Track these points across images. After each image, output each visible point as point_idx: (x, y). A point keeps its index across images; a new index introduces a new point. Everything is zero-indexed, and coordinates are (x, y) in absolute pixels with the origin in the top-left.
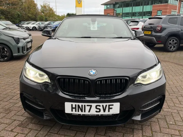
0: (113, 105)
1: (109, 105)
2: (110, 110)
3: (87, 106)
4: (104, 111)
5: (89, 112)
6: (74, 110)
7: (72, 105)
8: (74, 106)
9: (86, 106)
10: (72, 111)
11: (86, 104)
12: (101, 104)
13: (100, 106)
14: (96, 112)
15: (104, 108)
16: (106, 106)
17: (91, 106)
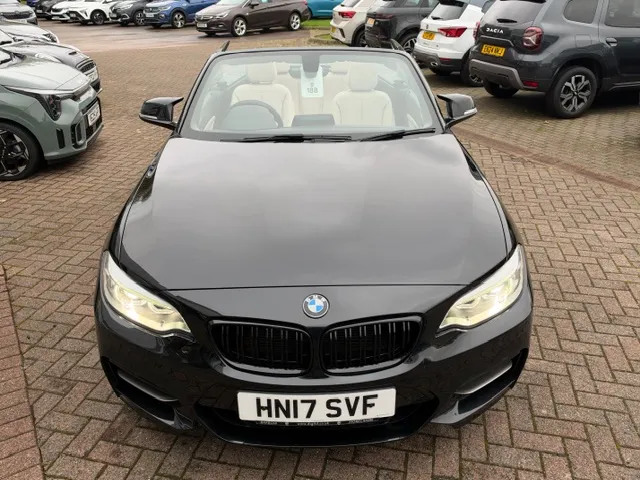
0: (376, 396)
1: (365, 398)
2: (368, 409)
3: (303, 401)
4: (352, 412)
5: (309, 416)
6: (265, 413)
7: (258, 401)
8: (264, 403)
9: (299, 404)
10: (259, 414)
11: (299, 398)
12: (342, 396)
13: (338, 401)
14: (329, 415)
15: (352, 405)
16: (357, 399)
17: (313, 403)
